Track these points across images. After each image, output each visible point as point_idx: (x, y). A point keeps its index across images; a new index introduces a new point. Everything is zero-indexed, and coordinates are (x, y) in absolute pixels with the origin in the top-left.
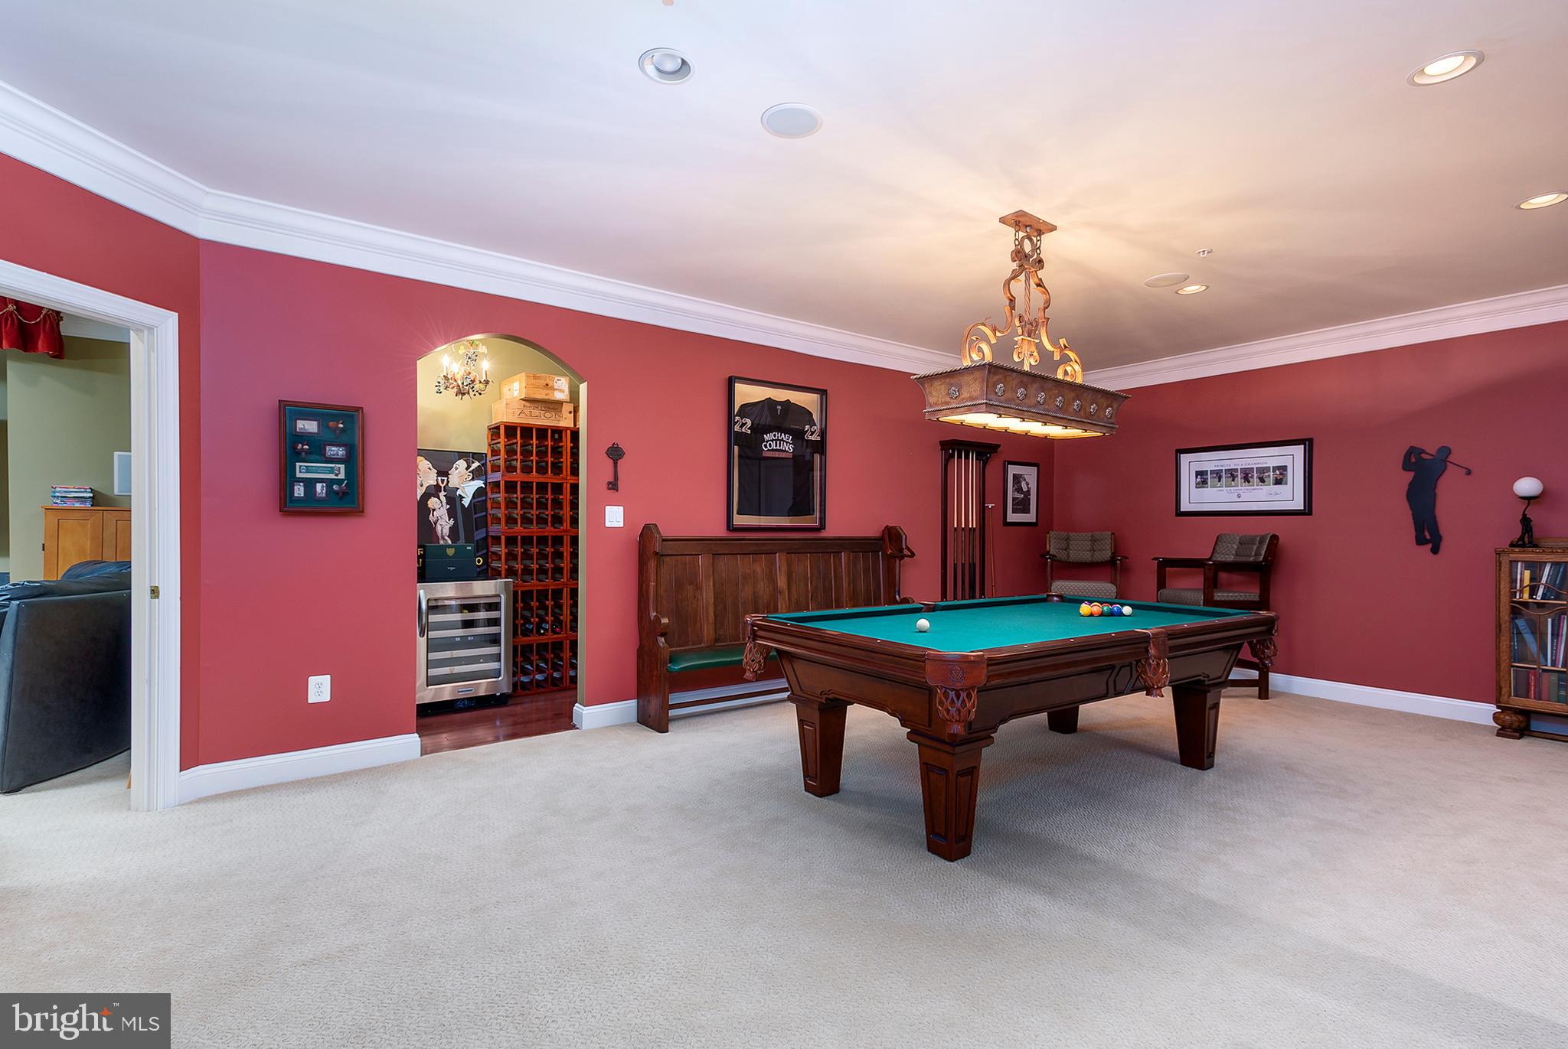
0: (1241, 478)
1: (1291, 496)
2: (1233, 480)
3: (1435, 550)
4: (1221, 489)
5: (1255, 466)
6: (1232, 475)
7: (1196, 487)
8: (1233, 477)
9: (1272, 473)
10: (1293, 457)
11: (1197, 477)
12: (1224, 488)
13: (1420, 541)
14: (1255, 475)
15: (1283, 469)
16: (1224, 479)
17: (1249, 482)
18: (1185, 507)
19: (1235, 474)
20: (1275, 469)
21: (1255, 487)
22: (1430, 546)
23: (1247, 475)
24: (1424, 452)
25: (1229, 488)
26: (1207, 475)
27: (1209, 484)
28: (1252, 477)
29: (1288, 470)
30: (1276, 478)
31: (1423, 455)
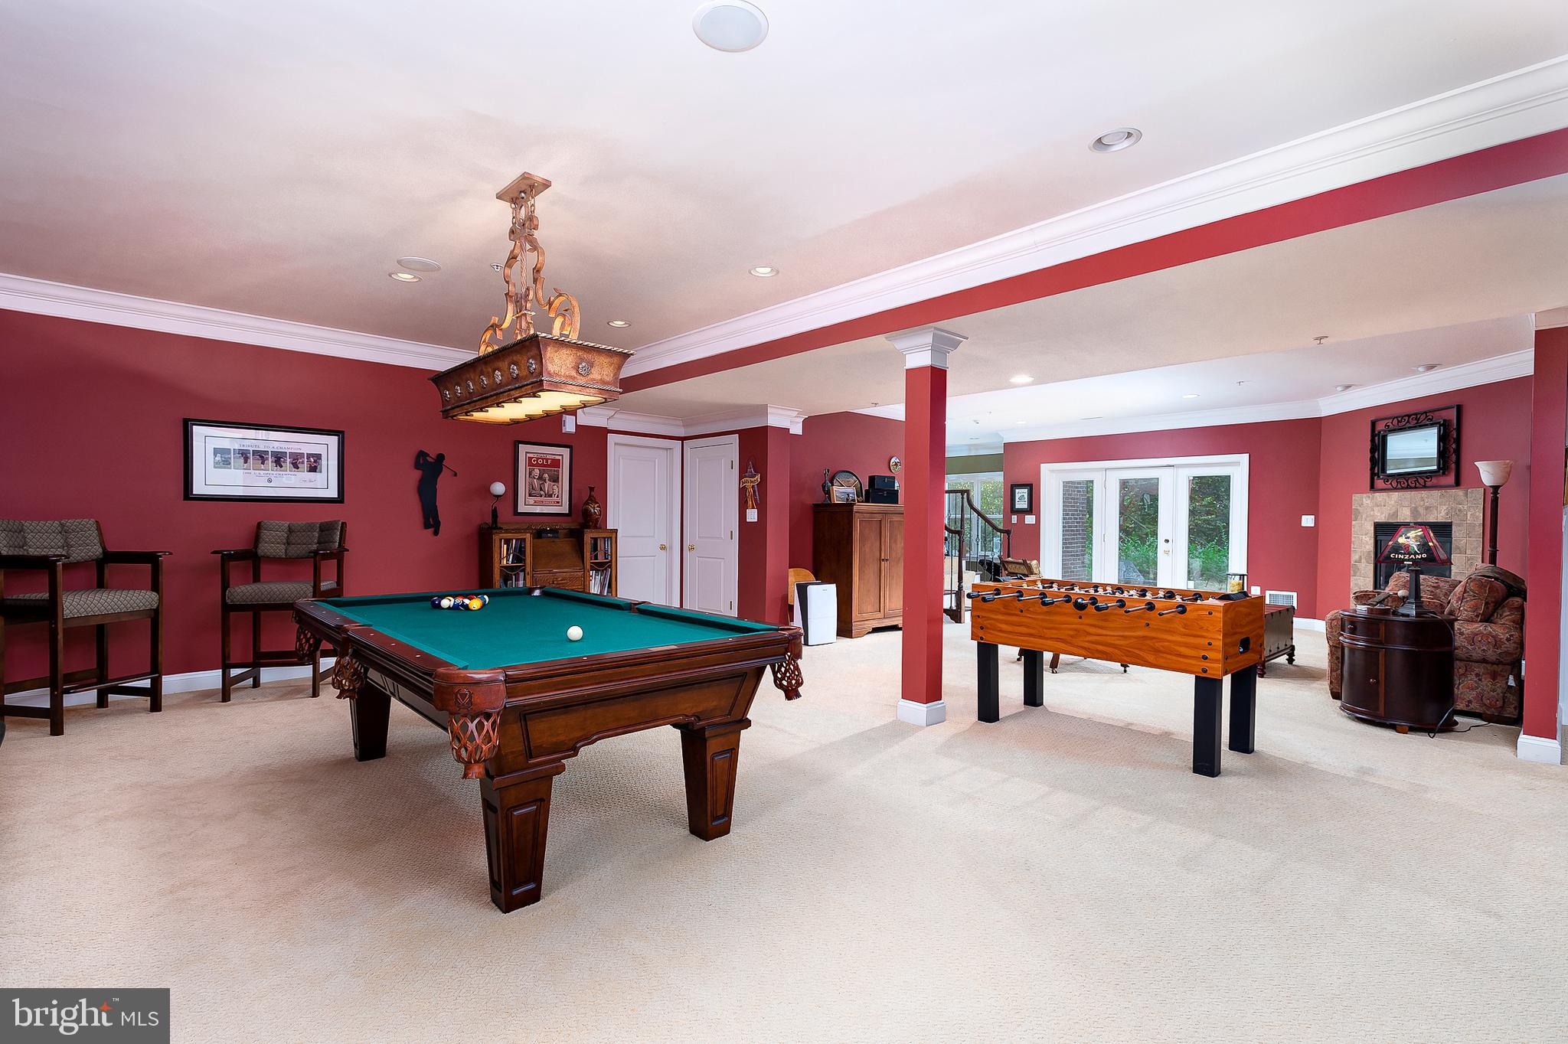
0: (272, 462)
1: (324, 484)
2: (263, 463)
3: (436, 533)
4: (249, 471)
5: (288, 451)
6: (262, 457)
7: (215, 467)
8: (263, 461)
9: (306, 460)
10: (327, 446)
11: (215, 455)
12: (252, 471)
13: (427, 526)
14: (288, 460)
15: (318, 457)
16: (251, 460)
17: (281, 467)
18: (198, 488)
19: (265, 456)
20: (309, 456)
21: (288, 472)
22: (433, 529)
23: (278, 459)
24: (428, 455)
25: (256, 471)
26: (230, 454)
27: (232, 464)
28: (285, 462)
29: (323, 459)
30: (311, 466)
31: (428, 458)
